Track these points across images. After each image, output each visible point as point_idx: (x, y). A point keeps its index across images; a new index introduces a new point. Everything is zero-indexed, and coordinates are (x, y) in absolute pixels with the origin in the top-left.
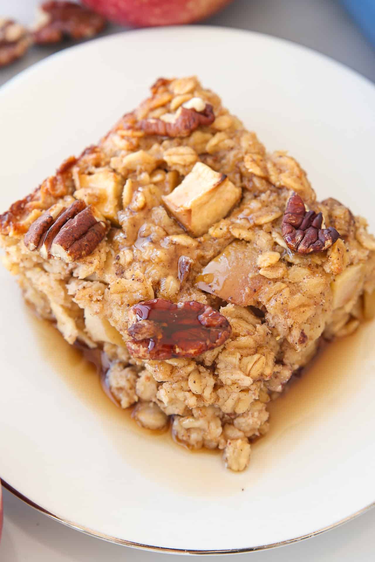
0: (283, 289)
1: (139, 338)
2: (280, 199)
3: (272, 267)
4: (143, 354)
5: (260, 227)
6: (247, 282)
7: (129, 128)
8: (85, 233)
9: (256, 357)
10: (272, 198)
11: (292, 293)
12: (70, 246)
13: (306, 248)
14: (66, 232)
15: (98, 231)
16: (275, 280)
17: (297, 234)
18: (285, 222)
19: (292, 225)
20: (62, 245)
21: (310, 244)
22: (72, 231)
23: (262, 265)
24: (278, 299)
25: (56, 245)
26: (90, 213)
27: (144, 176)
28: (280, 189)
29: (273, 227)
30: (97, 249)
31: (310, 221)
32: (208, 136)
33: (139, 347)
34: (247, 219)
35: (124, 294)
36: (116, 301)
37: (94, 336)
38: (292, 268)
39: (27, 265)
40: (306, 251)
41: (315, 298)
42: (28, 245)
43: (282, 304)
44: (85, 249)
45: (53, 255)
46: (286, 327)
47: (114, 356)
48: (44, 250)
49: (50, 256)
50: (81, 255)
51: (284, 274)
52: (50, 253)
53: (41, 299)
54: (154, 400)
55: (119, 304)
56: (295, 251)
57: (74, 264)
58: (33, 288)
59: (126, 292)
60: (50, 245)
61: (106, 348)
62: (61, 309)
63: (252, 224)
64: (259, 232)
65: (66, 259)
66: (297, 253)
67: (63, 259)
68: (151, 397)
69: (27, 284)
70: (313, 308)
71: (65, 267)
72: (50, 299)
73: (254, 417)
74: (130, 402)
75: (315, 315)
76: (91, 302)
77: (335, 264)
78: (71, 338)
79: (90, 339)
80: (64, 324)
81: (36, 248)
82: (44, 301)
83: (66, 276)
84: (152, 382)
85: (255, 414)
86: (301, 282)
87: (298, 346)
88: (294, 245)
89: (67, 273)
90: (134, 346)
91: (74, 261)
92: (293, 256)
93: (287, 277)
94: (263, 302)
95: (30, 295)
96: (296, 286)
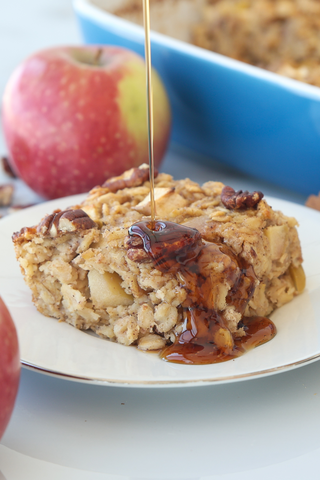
0: (232, 225)
1: (136, 244)
4: (140, 252)
12: (73, 219)
25: (63, 219)
35: (118, 240)
36: (113, 245)
37: (98, 301)
38: (235, 217)
39: (40, 259)
40: (241, 200)
41: (256, 231)
42: (41, 230)
43: (233, 230)
44: (83, 223)
45: (61, 230)
46: (239, 243)
47: (116, 315)
48: (53, 230)
49: (58, 231)
50: (81, 226)
51: (230, 219)
52: (58, 229)
53: (51, 296)
54: (153, 324)
55: (116, 246)
56: (234, 206)
57: (76, 243)
58: (45, 287)
59: (120, 239)
60: (57, 224)
61: (109, 310)
62: (70, 285)
63: (200, 207)
64: (205, 210)
65: (71, 228)
66: (236, 208)
67: (69, 230)
68: (150, 322)
69: (40, 286)
70: (256, 235)
71: (70, 248)
72: (61, 280)
73: (231, 313)
74: (134, 334)
75: (258, 242)
76: (94, 256)
77: (264, 209)
78: (80, 303)
79: (95, 312)
80: (74, 296)
81: (48, 230)
82: (54, 296)
83: (71, 256)
84: (149, 309)
85: (231, 311)
86: (243, 222)
87: (251, 256)
88: (232, 200)
89: (71, 252)
90: (133, 250)
91: (77, 229)
92: (233, 211)
93: (233, 220)
94: (219, 232)
95: (43, 295)
96: (240, 225)
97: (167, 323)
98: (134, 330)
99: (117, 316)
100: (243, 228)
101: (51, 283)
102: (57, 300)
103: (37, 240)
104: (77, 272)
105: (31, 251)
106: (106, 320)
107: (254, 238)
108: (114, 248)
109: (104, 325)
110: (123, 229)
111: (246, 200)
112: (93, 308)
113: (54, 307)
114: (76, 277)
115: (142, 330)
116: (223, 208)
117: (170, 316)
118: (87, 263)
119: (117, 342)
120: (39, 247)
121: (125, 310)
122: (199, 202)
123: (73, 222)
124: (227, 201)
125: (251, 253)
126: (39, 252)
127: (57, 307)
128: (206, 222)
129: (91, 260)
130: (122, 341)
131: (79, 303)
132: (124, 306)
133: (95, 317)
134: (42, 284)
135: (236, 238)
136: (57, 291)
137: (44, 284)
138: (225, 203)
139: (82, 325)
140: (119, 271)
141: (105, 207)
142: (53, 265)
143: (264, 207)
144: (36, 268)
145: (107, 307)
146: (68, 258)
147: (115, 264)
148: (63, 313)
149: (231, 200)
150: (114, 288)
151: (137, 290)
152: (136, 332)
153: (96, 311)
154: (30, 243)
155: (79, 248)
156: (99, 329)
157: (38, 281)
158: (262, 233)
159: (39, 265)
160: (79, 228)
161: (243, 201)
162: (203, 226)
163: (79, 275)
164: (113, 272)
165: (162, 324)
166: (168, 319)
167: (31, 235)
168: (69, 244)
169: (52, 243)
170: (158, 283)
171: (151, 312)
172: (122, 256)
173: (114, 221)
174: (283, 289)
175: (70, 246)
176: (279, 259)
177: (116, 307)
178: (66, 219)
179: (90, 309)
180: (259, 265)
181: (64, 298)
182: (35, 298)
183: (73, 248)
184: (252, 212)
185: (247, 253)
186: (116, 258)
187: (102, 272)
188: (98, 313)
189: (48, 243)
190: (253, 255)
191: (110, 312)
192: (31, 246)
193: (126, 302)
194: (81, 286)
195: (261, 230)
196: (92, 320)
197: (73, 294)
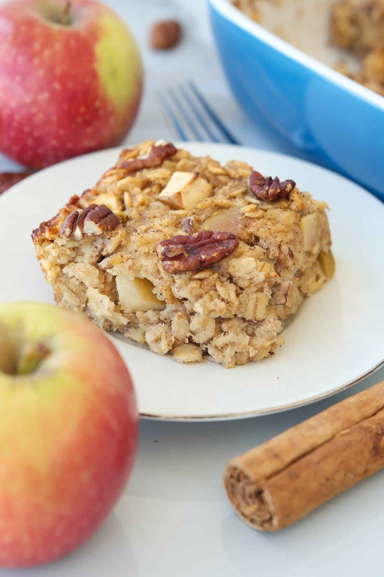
0: (266, 222)
1: (171, 255)
4: (178, 265)
5: (235, 197)
11: (273, 224)
12: (99, 221)
13: (275, 190)
16: (259, 218)
23: (245, 211)
25: (88, 222)
27: (137, 190)
28: (240, 178)
29: (244, 195)
35: (149, 245)
36: (144, 251)
37: (127, 306)
38: (268, 211)
39: (63, 260)
40: (275, 192)
41: (291, 227)
42: (64, 232)
43: (269, 229)
44: (110, 224)
45: (86, 233)
46: (277, 245)
47: (146, 320)
48: (78, 232)
49: (84, 235)
50: (107, 228)
51: (263, 214)
52: (83, 232)
53: (76, 298)
54: (189, 334)
55: (147, 252)
56: (266, 198)
57: (102, 244)
58: (69, 288)
59: (150, 243)
60: (82, 226)
61: (139, 314)
62: (96, 290)
63: (228, 196)
64: (234, 200)
65: (97, 232)
66: (268, 200)
67: (94, 233)
68: (186, 332)
69: (63, 287)
70: (292, 232)
71: (95, 249)
72: (87, 283)
73: (271, 322)
74: (169, 345)
75: (294, 239)
76: (123, 262)
77: (298, 201)
78: (110, 310)
79: (123, 316)
80: (101, 302)
81: (71, 232)
82: (79, 297)
83: (97, 258)
84: (184, 318)
85: (271, 320)
86: (277, 217)
87: (289, 258)
88: (265, 192)
89: (97, 255)
90: (169, 262)
91: (104, 232)
92: (265, 203)
93: (266, 216)
94: (254, 231)
95: (67, 296)
96: (274, 221)
97: (204, 334)
98: (169, 341)
99: (148, 321)
100: (279, 225)
101: (75, 285)
102: (83, 302)
103: (60, 242)
104: (104, 275)
105: (54, 253)
106: (135, 323)
107: (290, 236)
108: (145, 253)
109: (133, 328)
110: (154, 233)
111: (280, 192)
112: (122, 312)
113: (79, 309)
114: (103, 280)
115: (177, 340)
116: (253, 198)
117: (207, 327)
118: (115, 268)
119: (150, 350)
120: (63, 248)
121: (156, 315)
122: (226, 188)
123: (100, 225)
124: (258, 193)
125: (289, 254)
126: (62, 254)
127: (82, 309)
128: (239, 219)
129: (120, 266)
130: (156, 351)
131: (108, 309)
132: (155, 310)
133: (125, 321)
134: (66, 285)
135: (273, 239)
136: (82, 293)
137: (67, 285)
138: (257, 194)
139: (109, 327)
140: (151, 278)
141: (126, 197)
142: (79, 269)
143: (298, 199)
144: (58, 269)
145: (137, 311)
146: (94, 260)
147: (146, 271)
148: (89, 315)
149: (263, 192)
150: (145, 294)
151: (171, 299)
152: (170, 343)
153: (125, 314)
154: (52, 245)
155: (105, 250)
156: (128, 332)
157: (60, 281)
158: (298, 229)
159: (62, 266)
160: (106, 231)
161: (276, 193)
162: (237, 225)
163: (105, 278)
164: (143, 278)
165: (198, 335)
166: (205, 330)
167: (53, 236)
168: (94, 245)
169: (76, 245)
170: (195, 295)
171: (186, 321)
172: (154, 263)
173: (139, 216)
174: (313, 278)
175: (95, 247)
176: (311, 250)
177: (145, 312)
178: (92, 221)
179: (119, 313)
180: (296, 265)
181: (89, 300)
182: (58, 298)
183: (99, 249)
184: (285, 204)
185: (285, 255)
186: (148, 265)
187: (132, 278)
188: (127, 317)
189: (71, 245)
190: (291, 257)
191: (141, 317)
192: (53, 248)
193: (156, 307)
194: (108, 289)
195: (296, 225)
196: (120, 324)
197: (100, 300)
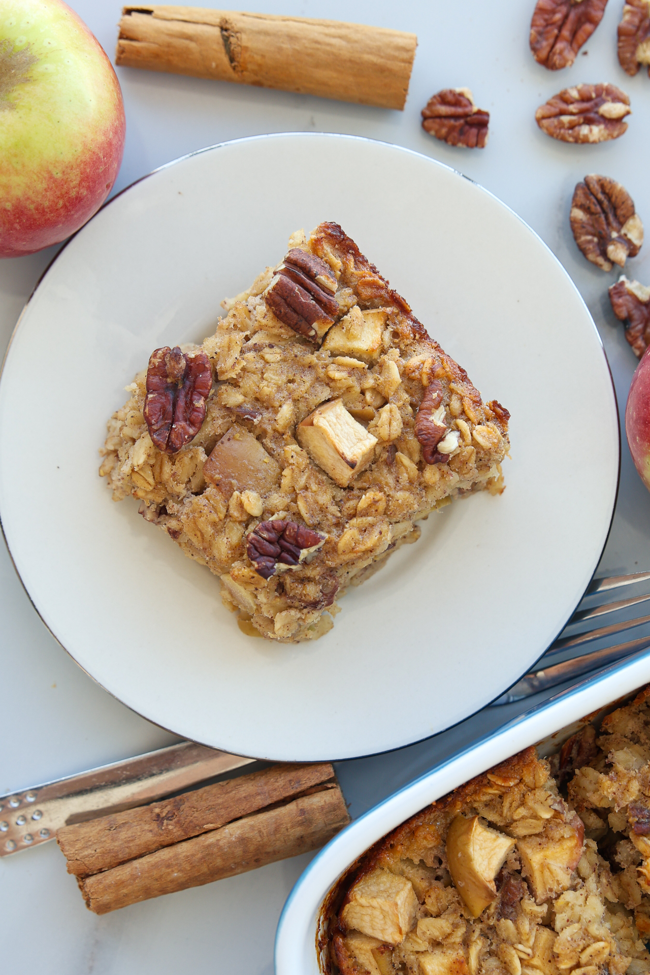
0: (217, 514)
2: (329, 526)
3: (241, 505)
5: (295, 501)
6: (226, 477)
7: (432, 370)
8: (295, 311)
9: (151, 480)
10: (330, 517)
11: (214, 524)
14: (292, 290)
15: (300, 325)
16: (227, 507)
17: (270, 535)
18: (288, 524)
19: (284, 530)
20: (277, 284)
21: (254, 545)
22: (293, 296)
23: (243, 495)
24: (206, 508)
26: (319, 318)
27: (370, 382)
28: (341, 528)
29: (294, 514)
30: (283, 324)
31: (289, 551)
32: (417, 457)
33: (160, 358)
34: (306, 488)
